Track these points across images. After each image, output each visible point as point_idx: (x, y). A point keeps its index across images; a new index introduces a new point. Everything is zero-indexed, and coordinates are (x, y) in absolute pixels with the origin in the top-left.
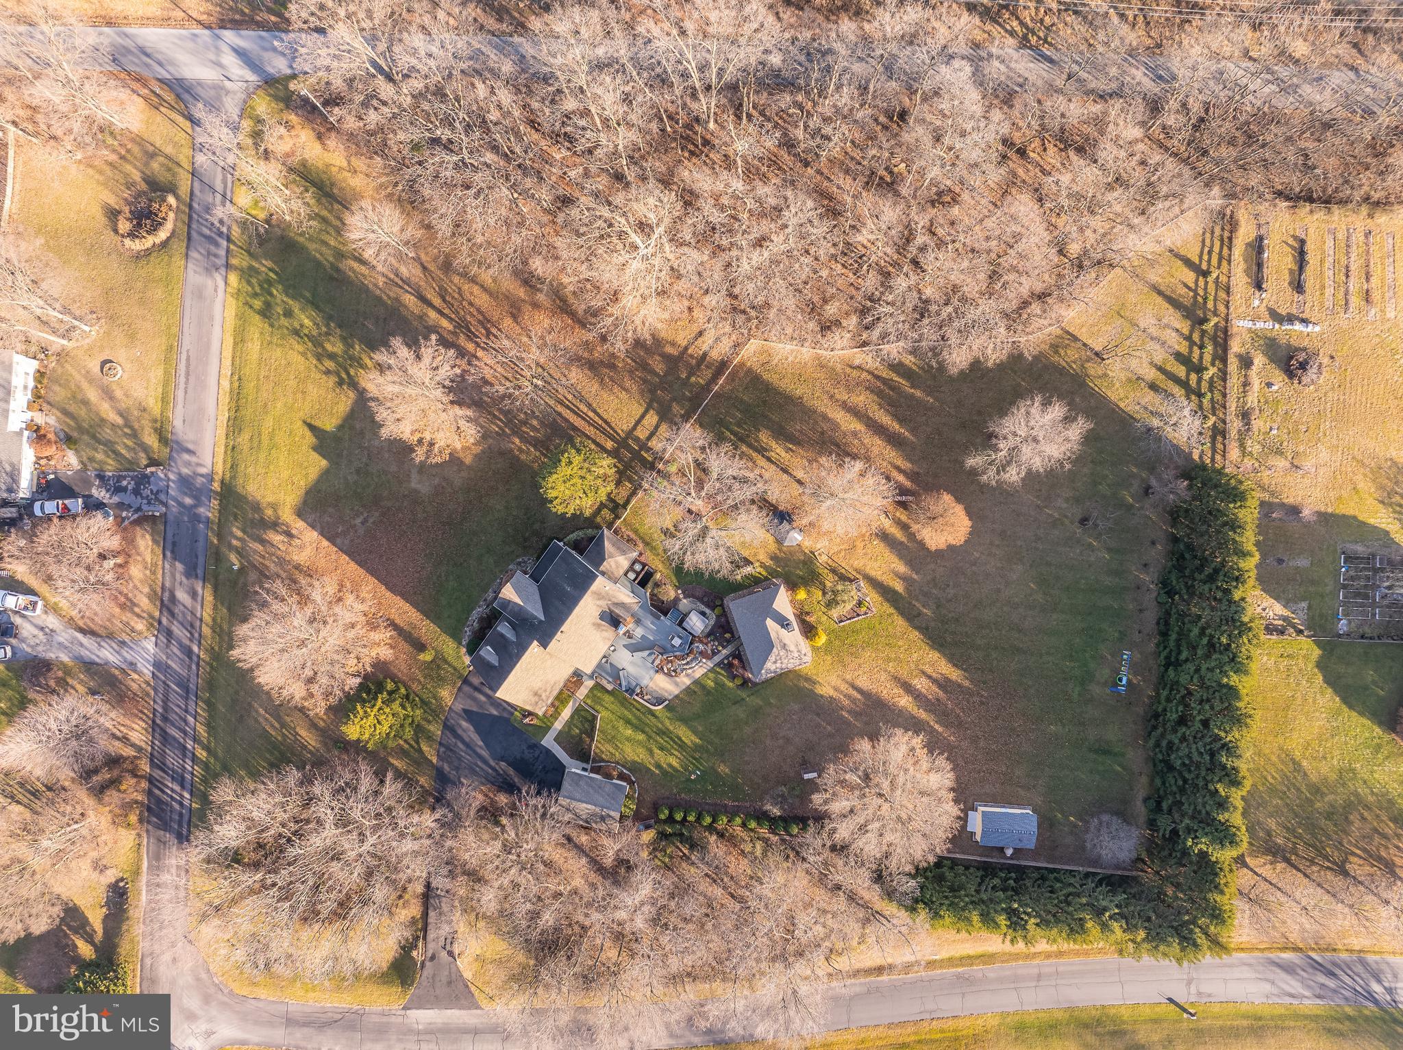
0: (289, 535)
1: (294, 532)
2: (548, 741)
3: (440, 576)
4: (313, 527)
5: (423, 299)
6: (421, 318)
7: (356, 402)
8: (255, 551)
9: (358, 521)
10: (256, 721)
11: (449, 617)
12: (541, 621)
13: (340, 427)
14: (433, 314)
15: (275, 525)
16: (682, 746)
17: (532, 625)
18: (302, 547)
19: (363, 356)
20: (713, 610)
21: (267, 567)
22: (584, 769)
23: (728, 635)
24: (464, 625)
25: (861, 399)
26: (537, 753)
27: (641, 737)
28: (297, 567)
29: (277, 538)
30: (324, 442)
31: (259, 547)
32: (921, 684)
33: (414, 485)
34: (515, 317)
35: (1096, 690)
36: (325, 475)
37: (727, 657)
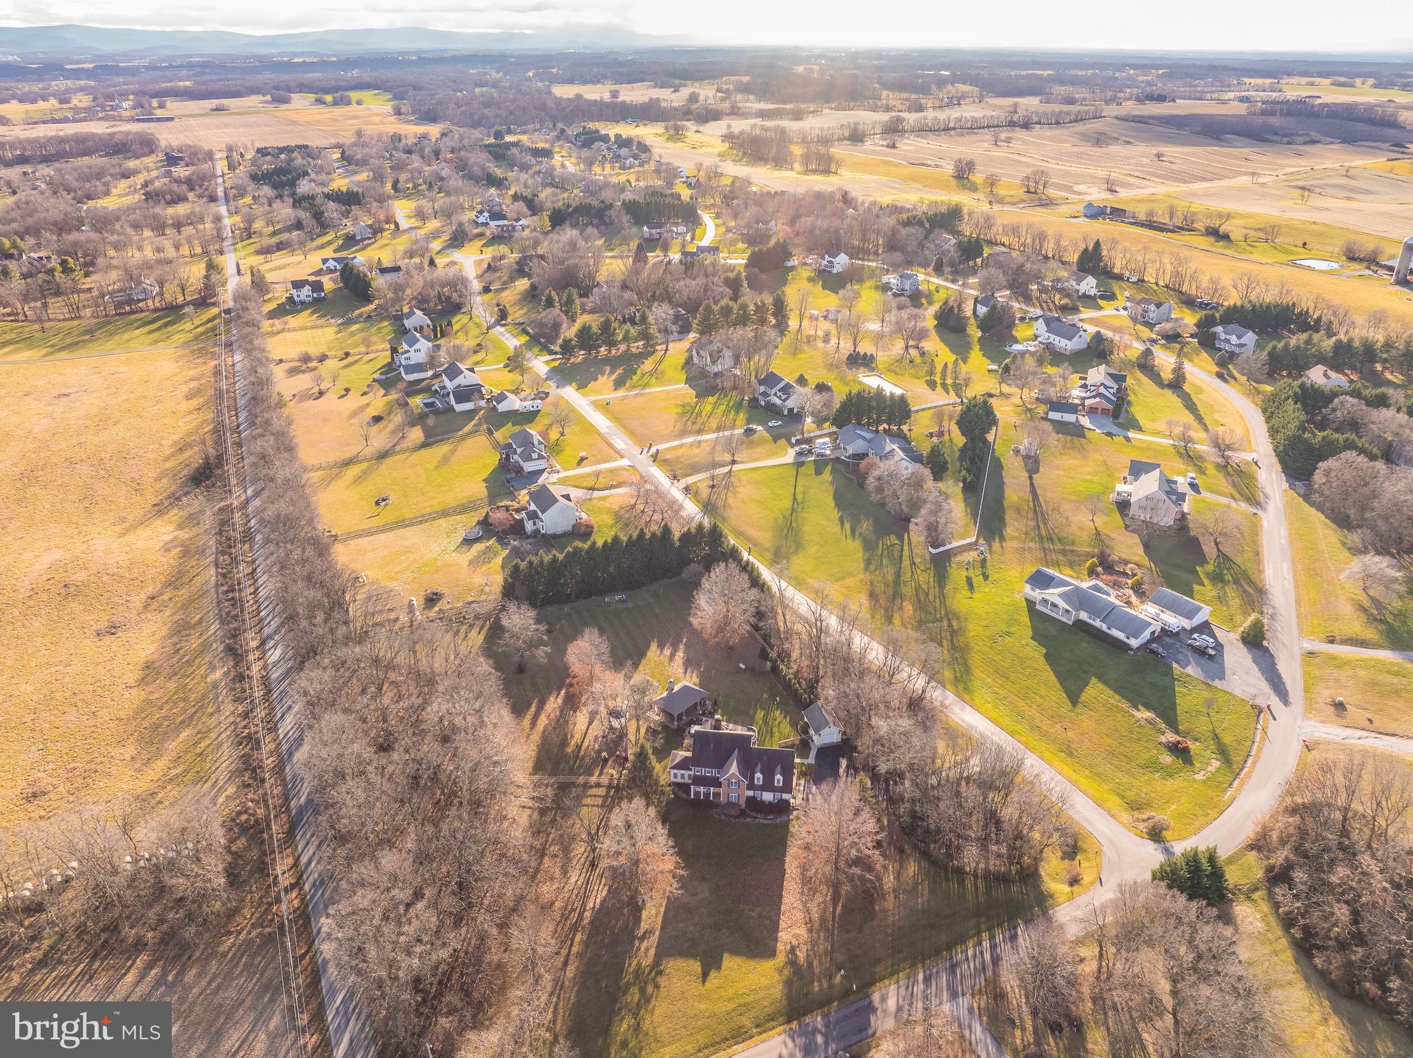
0: (793, 949)
1: (788, 947)
2: (811, 760)
3: (756, 850)
4: (776, 938)
5: (566, 963)
6: (580, 955)
7: (670, 955)
8: (821, 964)
9: (753, 914)
10: (929, 901)
12: (739, 751)
13: (694, 957)
14: (575, 949)
15: (792, 962)
16: (767, 714)
17: (744, 754)
18: (796, 936)
19: (631, 970)
21: (826, 950)
22: (812, 740)
24: (776, 824)
25: (527, 722)
26: (820, 762)
27: (775, 729)
28: (810, 931)
29: (801, 955)
30: (710, 964)
31: (815, 963)
32: (667, 652)
33: (707, 894)
34: (552, 903)
35: (630, 606)
36: (735, 952)
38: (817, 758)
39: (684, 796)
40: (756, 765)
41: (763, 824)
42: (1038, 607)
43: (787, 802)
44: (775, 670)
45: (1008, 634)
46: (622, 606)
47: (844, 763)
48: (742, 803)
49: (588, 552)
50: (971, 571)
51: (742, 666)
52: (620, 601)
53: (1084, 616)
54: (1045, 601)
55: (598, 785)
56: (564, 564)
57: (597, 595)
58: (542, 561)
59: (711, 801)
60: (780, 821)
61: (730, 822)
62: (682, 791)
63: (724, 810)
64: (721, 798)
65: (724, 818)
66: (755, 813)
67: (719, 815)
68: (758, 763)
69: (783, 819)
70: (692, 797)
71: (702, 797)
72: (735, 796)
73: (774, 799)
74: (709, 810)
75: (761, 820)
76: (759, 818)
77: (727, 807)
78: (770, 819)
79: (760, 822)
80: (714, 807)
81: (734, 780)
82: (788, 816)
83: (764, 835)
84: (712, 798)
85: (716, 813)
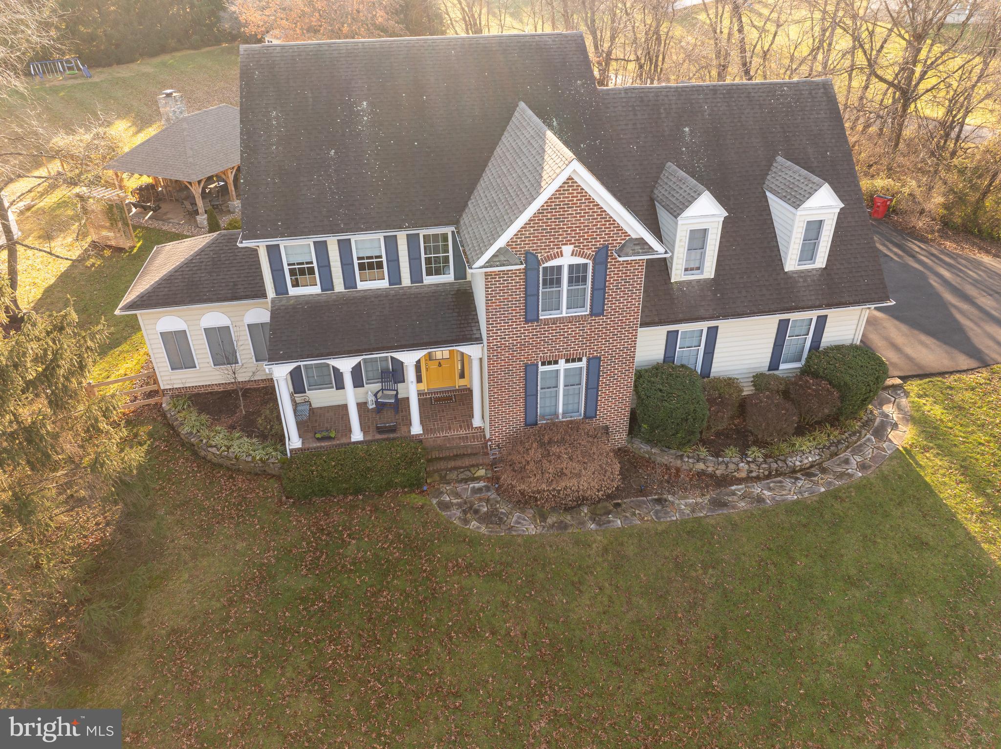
39: (241, 449)
40: (652, 179)
41: (792, 508)
48: (615, 411)
59: (418, 440)
60: (863, 467)
61: (581, 543)
62: (232, 428)
63: (521, 472)
64: (477, 422)
65: (531, 529)
66: (703, 452)
67: (492, 518)
68: (661, 168)
69: (869, 452)
70: (294, 441)
71: (357, 435)
72: (572, 378)
73: (774, 364)
74: (416, 499)
75: (757, 489)
76: (739, 481)
77: (535, 453)
78: (807, 472)
79: (760, 500)
80: (444, 480)
81: (567, 259)
82: (880, 433)
83: (851, 582)
84: (416, 429)
85: (469, 509)
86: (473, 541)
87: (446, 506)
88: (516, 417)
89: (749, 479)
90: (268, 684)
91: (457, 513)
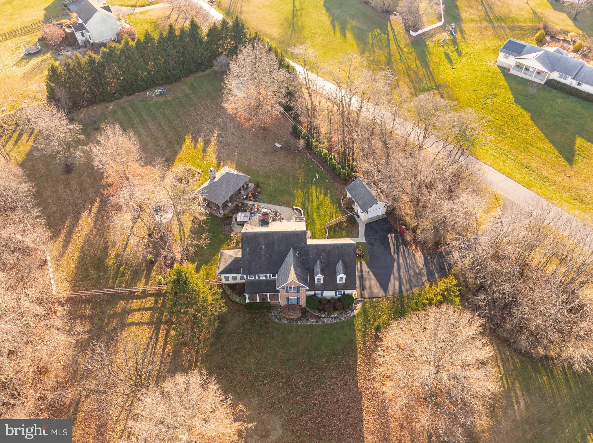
2: (361, 239)
3: (327, 361)
11: (346, 335)
12: (295, 250)
17: (301, 254)
20: (231, 217)
22: (358, 216)
23: (240, 205)
24: (343, 322)
26: (371, 241)
33: (280, 433)
37: (250, 200)
38: (366, 236)
39: (238, 300)
40: (314, 264)
41: (328, 324)
42: (513, 72)
43: (350, 296)
44: (308, 146)
45: (495, 96)
46: (162, 99)
47: (391, 237)
48: (303, 303)
49: (122, 51)
50: (446, 47)
51: (278, 145)
52: (161, 94)
53: (555, 76)
54: (518, 66)
55: (145, 295)
56: (102, 65)
57: (139, 91)
58: (79, 63)
59: (269, 303)
60: (345, 318)
61: (292, 326)
62: (236, 294)
63: (284, 313)
64: (279, 300)
65: (285, 322)
66: (318, 312)
67: (279, 319)
68: (317, 261)
69: (348, 315)
70: (248, 301)
71: (258, 301)
72: (294, 299)
73: (336, 295)
74: (267, 314)
75: (325, 320)
76: (322, 318)
77: (287, 311)
78: (335, 318)
79: (324, 322)
80: (272, 310)
81: (293, 286)
82: (352, 311)
83: (331, 339)
84: (269, 300)
85: (276, 317)
86: (276, 323)
87: (272, 316)
88: (285, 303)
89: (324, 318)
90: (244, 342)
91: (273, 317)
